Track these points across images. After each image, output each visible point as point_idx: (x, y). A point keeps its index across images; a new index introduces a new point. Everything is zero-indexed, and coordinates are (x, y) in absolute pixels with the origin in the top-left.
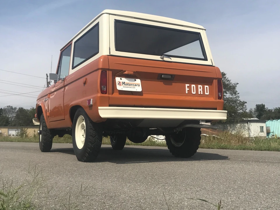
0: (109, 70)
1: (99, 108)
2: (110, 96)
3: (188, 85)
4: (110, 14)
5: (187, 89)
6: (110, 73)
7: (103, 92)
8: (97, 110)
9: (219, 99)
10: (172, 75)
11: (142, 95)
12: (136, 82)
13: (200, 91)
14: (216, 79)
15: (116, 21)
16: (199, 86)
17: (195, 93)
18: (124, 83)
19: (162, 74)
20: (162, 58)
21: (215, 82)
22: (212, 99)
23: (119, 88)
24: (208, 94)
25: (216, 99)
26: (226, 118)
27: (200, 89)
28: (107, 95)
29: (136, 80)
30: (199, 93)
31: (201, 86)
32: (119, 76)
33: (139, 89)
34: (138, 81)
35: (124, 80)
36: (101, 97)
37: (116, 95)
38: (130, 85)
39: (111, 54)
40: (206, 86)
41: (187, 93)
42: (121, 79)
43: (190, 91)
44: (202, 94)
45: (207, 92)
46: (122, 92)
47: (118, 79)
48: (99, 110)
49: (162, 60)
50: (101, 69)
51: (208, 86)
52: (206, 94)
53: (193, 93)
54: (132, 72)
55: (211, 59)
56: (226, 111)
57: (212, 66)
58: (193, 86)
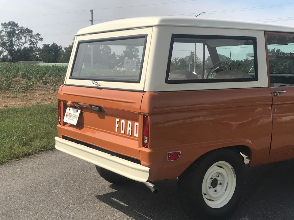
0: (61, 100)
2: (62, 127)
4: (77, 36)
5: (117, 126)
6: (62, 103)
7: (59, 122)
10: (99, 107)
13: (129, 130)
17: (123, 132)
18: (70, 114)
19: (92, 105)
24: (137, 135)
27: (129, 126)
30: (128, 134)
31: (130, 123)
38: (73, 116)
39: (66, 83)
40: (136, 124)
41: (116, 131)
43: (119, 128)
44: (130, 135)
45: (136, 133)
50: (58, 100)
52: (135, 135)
55: (145, 80)
56: (148, 169)
57: (143, 91)
58: (123, 121)
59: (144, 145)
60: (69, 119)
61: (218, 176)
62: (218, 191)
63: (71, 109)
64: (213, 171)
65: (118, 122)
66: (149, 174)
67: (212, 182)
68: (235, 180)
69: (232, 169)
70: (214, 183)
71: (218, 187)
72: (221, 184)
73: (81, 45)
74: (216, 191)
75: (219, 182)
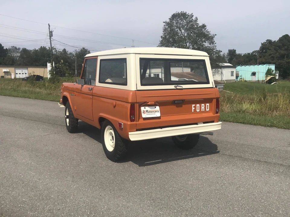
0: (136, 103)
1: (130, 133)
2: (137, 123)
3: (194, 105)
4: (136, 54)
5: (193, 108)
6: (137, 105)
7: (132, 120)
8: (128, 134)
9: (216, 113)
10: (182, 100)
11: (160, 119)
12: (156, 109)
13: (203, 109)
14: (215, 98)
15: (141, 59)
16: (202, 105)
17: (199, 111)
18: (147, 111)
19: (175, 101)
20: (175, 87)
21: (214, 101)
22: (211, 115)
23: (144, 116)
24: (208, 110)
25: (214, 114)
26: (220, 128)
27: (203, 107)
28: (135, 123)
29: (156, 107)
30: (202, 111)
31: (204, 105)
32: (143, 106)
33: (158, 114)
34: (158, 108)
35: (147, 108)
36: (131, 125)
37: (141, 121)
38: (152, 112)
39: (137, 89)
40: (207, 104)
41: (193, 111)
42: (145, 108)
43: (195, 110)
44: (204, 111)
45: (208, 109)
46: (145, 119)
47: (142, 109)
48: (129, 135)
49: (175, 88)
50: (131, 103)
51: (208, 104)
52: (207, 110)
53: (197, 111)
54: (154, 103)
55: (212, 82)
57: (213, 88)
58: (198, 105)
60: (147, 114)
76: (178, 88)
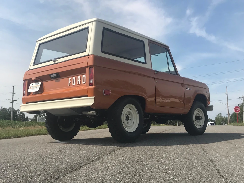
3: (70, 78)
4: (38, 41)
5: (69, 82)
6: (27, 81)
10: (57, 74)
12: (39, 85)
13: (79, 81)
14: (87, 67)
17: (74, 84)
18: (33, 86)
19: (51, 75)
20: (54, 62)
21: (87, 70)
24: (85, 83)
27: (79, 79)
30: (78, 84)
31: (79, 77)
38: (35, 87)
39: (30, 69)
40: (83, 76)
41: (69, 85)
44: (80, 84)
45: (84, 81)
51: (85, 76)
52: (83, 83)
55: (89, 49)
56: (94, 97)
57: (89, 55)
58: (74, 78)
59: (90, 85)
60: (32, 90)
61: (129, 114)
62: (129, 123)
63: (33, 84)
64: (126, 110)
65: (70, 79)
66: (94, 100)
67: (126, 117)
68: (138, 117)
69: (136, 110)
70: (127, 118)
71: (129, 121)
72: (131, 119)
73: (41, 45)
74: (128, 123)
75: (130, 118)
76: (56, 62)
